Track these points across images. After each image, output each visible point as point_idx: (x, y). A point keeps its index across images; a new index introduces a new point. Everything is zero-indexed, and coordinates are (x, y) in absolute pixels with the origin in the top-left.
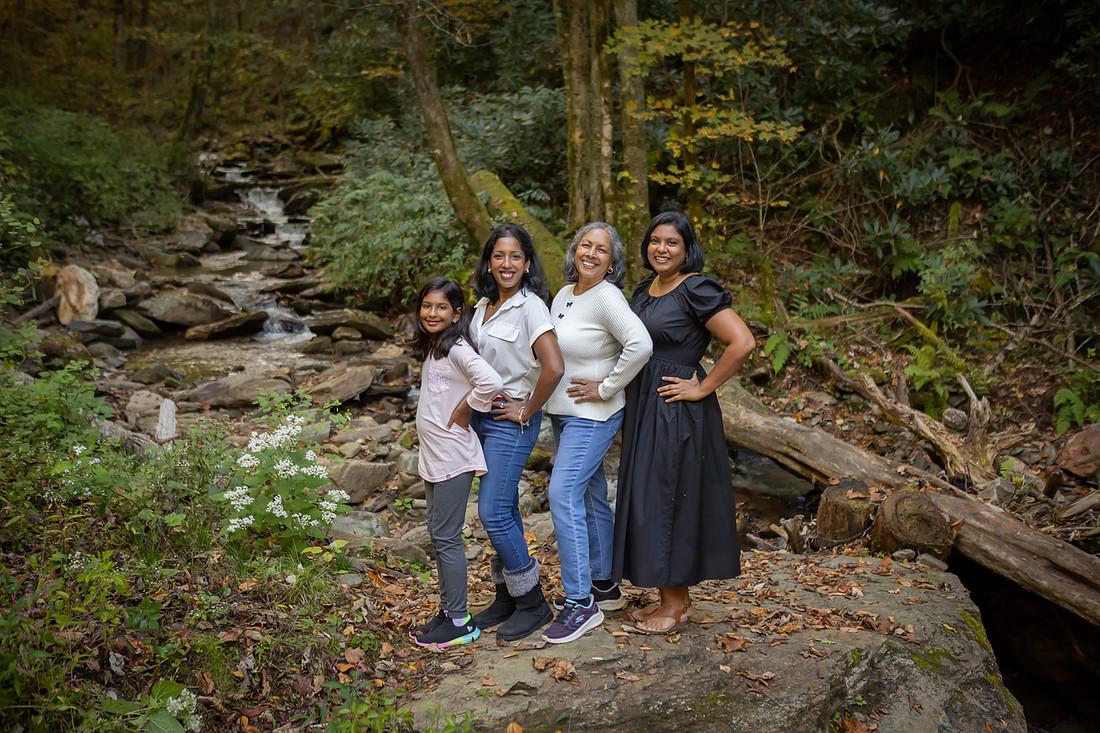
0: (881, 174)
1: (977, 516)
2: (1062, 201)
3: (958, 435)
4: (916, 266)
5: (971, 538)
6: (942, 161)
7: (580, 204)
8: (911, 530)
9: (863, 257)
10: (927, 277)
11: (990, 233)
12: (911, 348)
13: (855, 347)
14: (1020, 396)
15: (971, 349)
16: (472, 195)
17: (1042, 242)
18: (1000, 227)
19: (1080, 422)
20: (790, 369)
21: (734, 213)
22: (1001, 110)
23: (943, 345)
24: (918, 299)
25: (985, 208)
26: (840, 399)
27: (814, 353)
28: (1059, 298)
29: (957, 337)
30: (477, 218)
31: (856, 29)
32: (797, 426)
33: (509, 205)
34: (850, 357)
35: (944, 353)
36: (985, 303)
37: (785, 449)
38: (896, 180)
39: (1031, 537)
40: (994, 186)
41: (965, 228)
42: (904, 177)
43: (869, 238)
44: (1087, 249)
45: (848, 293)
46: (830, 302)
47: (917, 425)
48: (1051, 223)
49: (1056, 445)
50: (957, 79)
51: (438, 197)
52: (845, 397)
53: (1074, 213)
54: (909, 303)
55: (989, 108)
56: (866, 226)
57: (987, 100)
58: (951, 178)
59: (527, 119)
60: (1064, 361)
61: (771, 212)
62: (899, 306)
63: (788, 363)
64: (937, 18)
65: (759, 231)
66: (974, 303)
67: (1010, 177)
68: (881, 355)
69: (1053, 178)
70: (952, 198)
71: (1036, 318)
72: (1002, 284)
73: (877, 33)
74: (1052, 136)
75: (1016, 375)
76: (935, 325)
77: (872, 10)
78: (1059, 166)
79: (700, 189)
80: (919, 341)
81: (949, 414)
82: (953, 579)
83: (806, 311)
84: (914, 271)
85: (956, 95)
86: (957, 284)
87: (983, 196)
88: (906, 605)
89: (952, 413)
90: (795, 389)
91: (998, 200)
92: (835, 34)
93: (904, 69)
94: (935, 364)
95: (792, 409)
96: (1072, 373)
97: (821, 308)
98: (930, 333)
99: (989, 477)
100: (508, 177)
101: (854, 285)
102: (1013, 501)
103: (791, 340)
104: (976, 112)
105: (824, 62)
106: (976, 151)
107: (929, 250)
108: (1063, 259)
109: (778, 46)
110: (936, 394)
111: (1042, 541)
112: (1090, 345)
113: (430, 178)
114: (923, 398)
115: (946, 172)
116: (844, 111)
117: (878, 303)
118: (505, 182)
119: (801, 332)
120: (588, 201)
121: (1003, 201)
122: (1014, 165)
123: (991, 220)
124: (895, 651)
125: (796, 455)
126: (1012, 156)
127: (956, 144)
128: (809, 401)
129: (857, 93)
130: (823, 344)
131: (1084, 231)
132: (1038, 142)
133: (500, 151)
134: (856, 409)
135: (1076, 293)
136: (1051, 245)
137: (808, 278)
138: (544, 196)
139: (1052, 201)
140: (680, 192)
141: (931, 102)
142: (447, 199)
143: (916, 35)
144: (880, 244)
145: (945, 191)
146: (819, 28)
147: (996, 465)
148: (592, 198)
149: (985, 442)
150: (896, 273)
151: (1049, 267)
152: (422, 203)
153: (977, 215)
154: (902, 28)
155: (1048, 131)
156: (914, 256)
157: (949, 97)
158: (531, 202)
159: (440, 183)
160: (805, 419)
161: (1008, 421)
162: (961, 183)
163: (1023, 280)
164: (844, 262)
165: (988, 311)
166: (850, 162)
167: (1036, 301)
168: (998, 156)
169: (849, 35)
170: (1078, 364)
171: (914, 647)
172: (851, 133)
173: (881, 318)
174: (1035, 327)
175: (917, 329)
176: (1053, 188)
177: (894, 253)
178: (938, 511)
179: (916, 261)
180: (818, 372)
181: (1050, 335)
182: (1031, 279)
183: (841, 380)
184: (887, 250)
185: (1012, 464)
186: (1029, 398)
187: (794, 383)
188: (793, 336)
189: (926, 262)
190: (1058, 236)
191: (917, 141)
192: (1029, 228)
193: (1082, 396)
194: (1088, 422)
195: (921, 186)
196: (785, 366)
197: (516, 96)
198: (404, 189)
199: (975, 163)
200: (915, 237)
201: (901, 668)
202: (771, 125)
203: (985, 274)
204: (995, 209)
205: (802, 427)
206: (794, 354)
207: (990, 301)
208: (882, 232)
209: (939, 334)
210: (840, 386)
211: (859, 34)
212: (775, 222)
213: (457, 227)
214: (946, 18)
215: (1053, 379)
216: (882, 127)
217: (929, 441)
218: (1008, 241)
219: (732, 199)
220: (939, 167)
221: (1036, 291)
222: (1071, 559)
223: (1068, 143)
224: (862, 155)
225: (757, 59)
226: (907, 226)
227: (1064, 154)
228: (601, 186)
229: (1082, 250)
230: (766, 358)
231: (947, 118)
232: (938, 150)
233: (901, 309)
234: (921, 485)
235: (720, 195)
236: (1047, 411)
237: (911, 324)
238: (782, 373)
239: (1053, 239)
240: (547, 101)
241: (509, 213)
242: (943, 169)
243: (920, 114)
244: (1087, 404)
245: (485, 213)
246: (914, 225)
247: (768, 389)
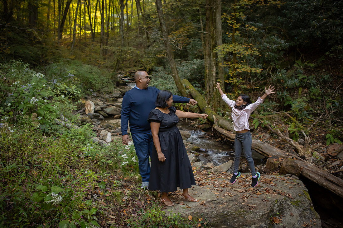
0: (282, 81)
1: (307, 166)
2: (328, 87)
3: (302, 145)
4: (290, 103)
5: (306, 172)
6: (297, 77)
7: (208, 87)
8: (290, 169)
9: (277, 101)
10: (293, 106)
11: (309, 95)
12: (289, 123)
13: (275, 123)
14: (317, 136)
15: (304, 124)
16: (182, 85)
17: (322, 97)
18: (312, 94)
19: (333, 142)
20: (259, 128)
21: (246, 90)
22: (312, 65)
23: (297, 123)
24: (291, 111)
25: (308, 89)
26: (271, 136)
27: (265, 124)
28: (327, 112)
29: (301, 121)
30: (183, 90)
31: (276, 46)
32: (261, 142)
33: (191, 87)
34: (274, 125)
35: (298, 125)
36: (308, 112)
37: (258, 148)
38: (286, 82)
39: (321, 172)
40: (310, 84)
41: (303, 94)
42: (287, 81)
43: (279, 96)
44: (334, 99)
45: (273, 109)
46: (269, 112)
47: (291, 143)
48: (325, 93)
49: (327, 148)
50: (301, 57)
51: (174, 85)
52: (273, 135)
53: (331, 90)
54: (289, 112)
55: (309, 65)
56: (278, 93)
57: (308, 63)
58: (299, 82)
59: (195, 67)
60: (329, 127)
61: (254, 90)
62: (286, 113)
63: (258, 126)
64: (296, 43)
65: (251, 94)
66: (305, 112)
67: (314, 81)
68: (282, 125)
69: (325, 82)
70: (299, 87)
71: (321, 116)
72: (312, 108)
73: (281, 46)
74: (325, 71)
75: (316, 130)
76: (295, 118)
77: (280, 41)
78: (327, 79)
79: (237, 84)
80: (291, 122)
81: (299, 140)
82: (301, 182)
83: (263, 114)
84: (290, 104)
85: (300, 61)
86: (301, 107)
87: (307, 86)
88: (289, 188)
89: (300, 140)
90: (260, 133)
91: (311, 87)
92: (270, 47)
93: (287, 55)
94: (296, 127)
95: (259, 138)
96: (330, 130)
97: (267, 113)
98: (294, 120)
99: (310, 156)
100: (191, 81)
101: (275, 107)
102: (316, 162)
103: (259, 121)
104: (306, 65)
105: (267, 53)
106: (305, 75)
107: (294, 99)
108: (328, 102)
109: (256, 50)
110: (296, 135)
111: (324, 173)
112: (335, 123)
113: (172, 81)
114: (292, 136)
115: (298, 80)
116: (273, 65)
117: (281, 112)
118: (190, 82)
119: (262, 119)
120: (210, 86)
121: (313, 87)
122: (315, 78)
123: (309, 92)
124: (286, 200)
125: (261, 149)
126: (315, 76)
127: (300, 73)
128: (264, 136)
129: (276, 61)
130: (267, 122)
131: (333, 95)
132: (321, 73)
133: (189, 74)
134: (275, 138)
135: (331, 110)
136: (325, 98)
137: (264, 106)
138: (199, 85)
139: (325, 87)
140: (232, 84)
141: (294, 63)
142: (176, 86)
143: (290, 47)
144: (281, 98)
145: (298, 85)
146: (266, 45)
147: (312, 153)
148: (211, 86)
149: (309, 147)
150: (285, 105)
151: (324, 104)
152: (170, 87)
153: (306, 91)
154: (287, 45)
155: (324, 70)
156: (290, 100)
157: (299, 62)
158: (196, 86)
159: (174, 82)
160: (263, 140)
161: (314, 142)
162: (302, 83)
163: (318, 107)
164: (273, 102)
165: (309, 114)
166: (274, 78)
167: (321, 112)
168: (311, 76)
169: (274, 47)
170: (332, 128)
171: (291, 199)
172: (274, 70)
173: (282, 116)
174: (321, 118)
175: (291, 119)
176: (325, 84)
177: (285, 100)
178: (297, 165)
179: (291, 102)
180: (266, 129)
181: (325, 121)
182: (320, 107)
183: (271, 131)
184: (283, 99)
185: (316, 153)
186: (319, 136)
187: (260, 131)
188: (260, 120)
189: (293, 102)
190: (326, 96)
191: (291, 72)
192: (319, 94)
193: (333, 136)
194: (335, 142)
195: (292, 83)
196: (258, 127)
197: (193, 61)
198: (166, 83)
199: (305, 78)
200: (290, 96)
201: (288, 205)
202: (255, 69)
203: (308, 105)
204: (310, 89)
205: (262, 143)
206: (260, 124)
207: (309, 112)
208: (282, 95)
209: (296, 120)
210: (272, 132)
211: (276, 47)
212: (255, 92)
213: (178, 92)
214: (298, 43)
215: (326, 132)
216: (282, 69)
217: (294, 147)
218: (314, 97)
219: (245, 86)
220: (296, 79)
221: (321, 110)
222: (332, 178)
223: (329, 73)
224: (277, 76)
225: (251, 53)
226: (288, 93)
227: (328, 76)
228: (213, 83)
229: (333, 100)
230: (253, 125)
231: (298, 67)
232: (296, 75)
233: (287, 113)
234: (292, 158)
235: (242, 85)
236: (324, 140)
237: (289, 117)
238: (257, 129)
239: (325, 97)
240: (200, 63)
241: (191, 89)
242: (297, 79)
243: (291, 66)
244: (334, 138)
245: (185, 89)
246: (290, 93)
247: (253, 132)
